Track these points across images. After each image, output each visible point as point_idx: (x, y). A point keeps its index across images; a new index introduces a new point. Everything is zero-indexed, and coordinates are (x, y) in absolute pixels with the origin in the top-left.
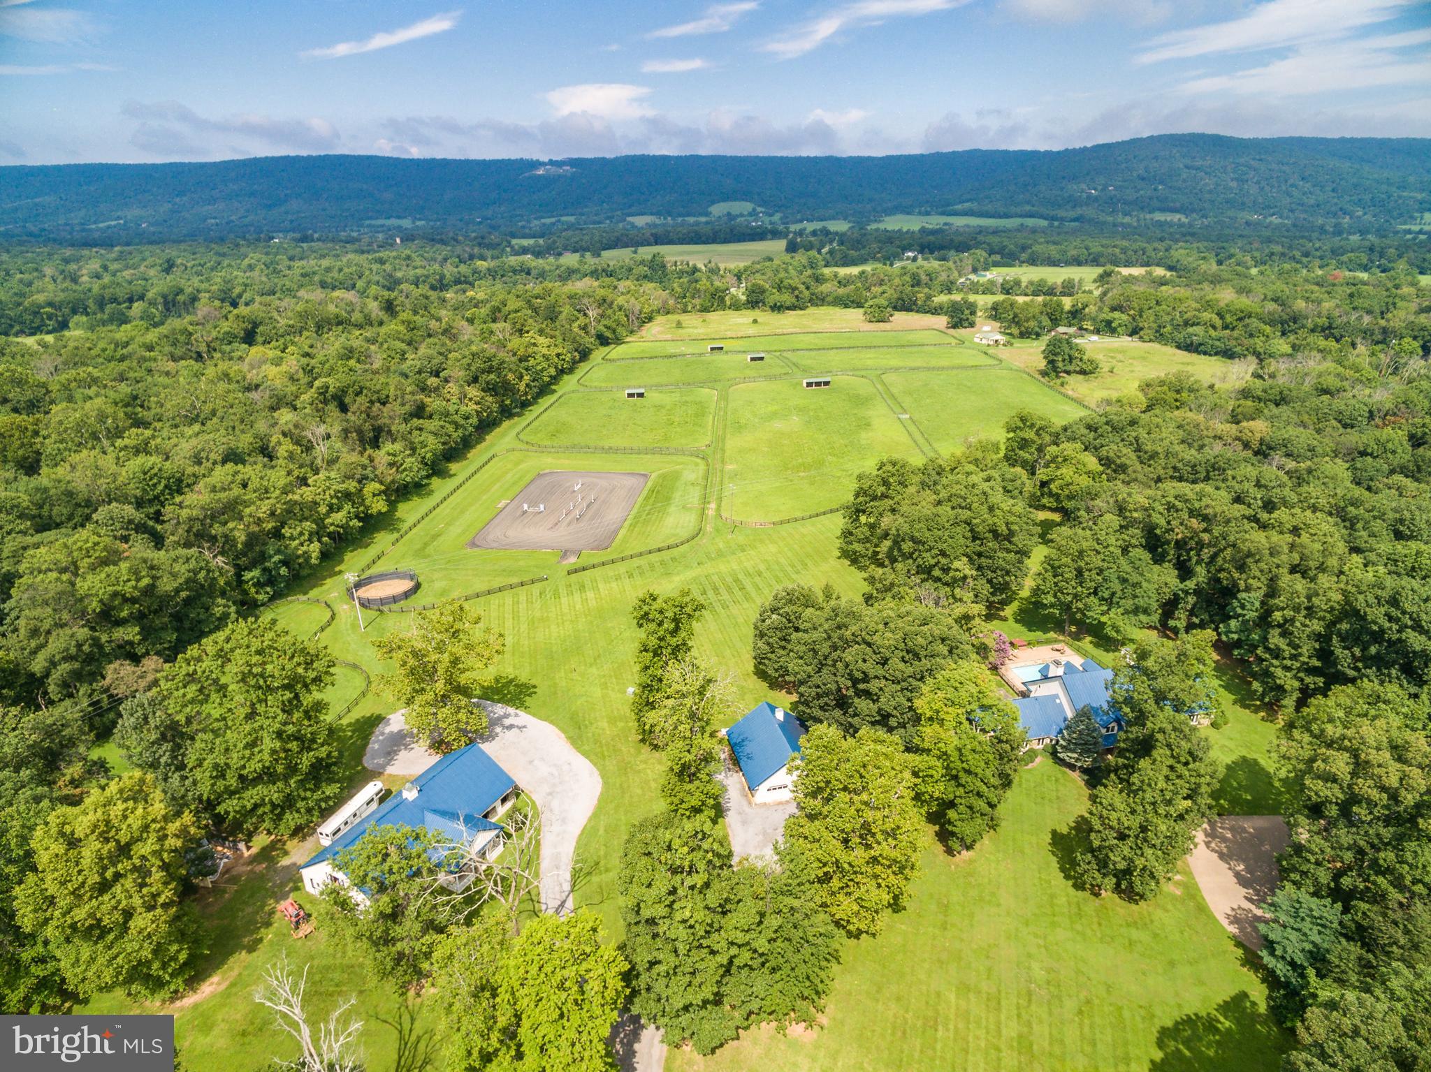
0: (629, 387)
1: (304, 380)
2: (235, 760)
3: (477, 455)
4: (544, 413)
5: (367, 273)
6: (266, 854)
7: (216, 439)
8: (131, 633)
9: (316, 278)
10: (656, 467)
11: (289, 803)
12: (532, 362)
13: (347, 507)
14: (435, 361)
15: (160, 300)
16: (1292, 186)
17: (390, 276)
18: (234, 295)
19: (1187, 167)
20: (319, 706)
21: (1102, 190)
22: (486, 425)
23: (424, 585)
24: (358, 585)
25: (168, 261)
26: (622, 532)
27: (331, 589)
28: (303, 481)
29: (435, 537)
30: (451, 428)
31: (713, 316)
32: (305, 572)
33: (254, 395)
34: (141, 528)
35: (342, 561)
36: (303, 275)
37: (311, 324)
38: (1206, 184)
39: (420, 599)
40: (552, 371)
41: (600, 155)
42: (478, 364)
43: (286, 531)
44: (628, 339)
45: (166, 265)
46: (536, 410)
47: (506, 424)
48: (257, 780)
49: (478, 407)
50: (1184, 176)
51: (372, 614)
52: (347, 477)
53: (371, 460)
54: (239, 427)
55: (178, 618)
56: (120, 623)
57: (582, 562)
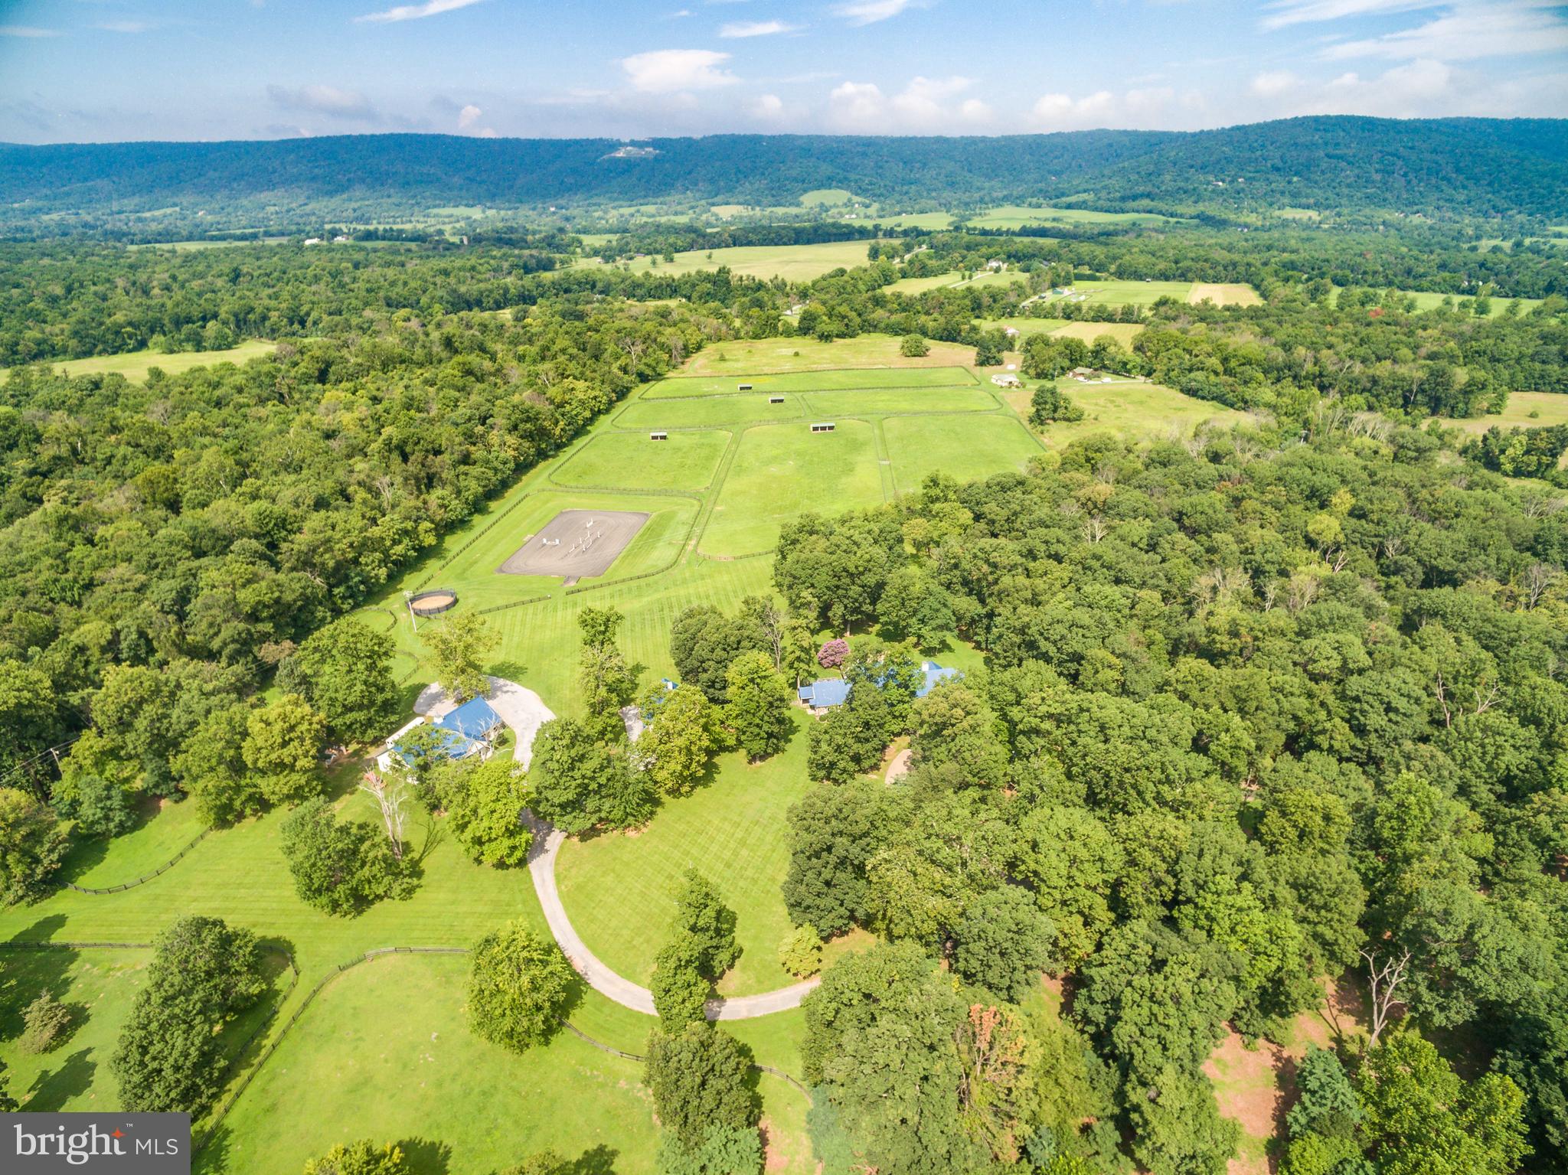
0: (656, 429)
1: (373, 427)
2: (340, 696)
3: (512, 494)
4: (578, 453)
5: (431, 287)
6: (356, 753)
7: (308, 487)
8: (268, 627)
9: (382, 294)
10: (657, 506)
11: (369, 723)
12: (568, 407)
13: (406, 541)
14: (483, 408)
15: (232, 318)
16: (1443, 179)
17: (455, 291)
18: (302, 313)
19: (1328, 156)
20: (387, 669)
21: (1232, 182)
22: (522, 467)
23: (461, 601)
24: (413, 600)
25: (235, 270)
26: (616, 562)
27: (394, 602)
28: (374, 521)
29: (472, 565)
30: (490, 473)
31: (763, 344)
32: (376, 589)
33: (332, 443)
34: (263, 557)
35: (401, 581)
36: (369, 291)
37: (378, 362)
38: (1347, 176)
39: (457, 611)
40: (588, 414)
41: (688, 135)
42: (517, 415)
43: (362, 560)
44: (670, 375)
45: (232, 275)
46: (569, 451)
47: (542, 465)
48: (351, 710)
49: (515, 453)
50: (1324, 166)
51: (422, 620)
52: (407, 518)
53: (425, 502)
54: (323, 473)
55: (295, 619)
56: (262, 621)
57: (579, 586)
